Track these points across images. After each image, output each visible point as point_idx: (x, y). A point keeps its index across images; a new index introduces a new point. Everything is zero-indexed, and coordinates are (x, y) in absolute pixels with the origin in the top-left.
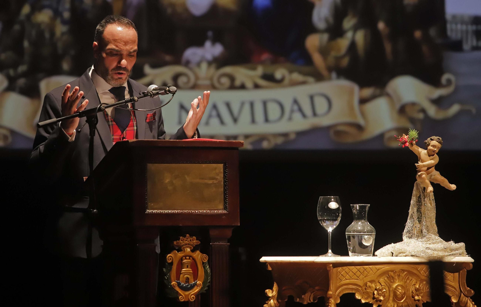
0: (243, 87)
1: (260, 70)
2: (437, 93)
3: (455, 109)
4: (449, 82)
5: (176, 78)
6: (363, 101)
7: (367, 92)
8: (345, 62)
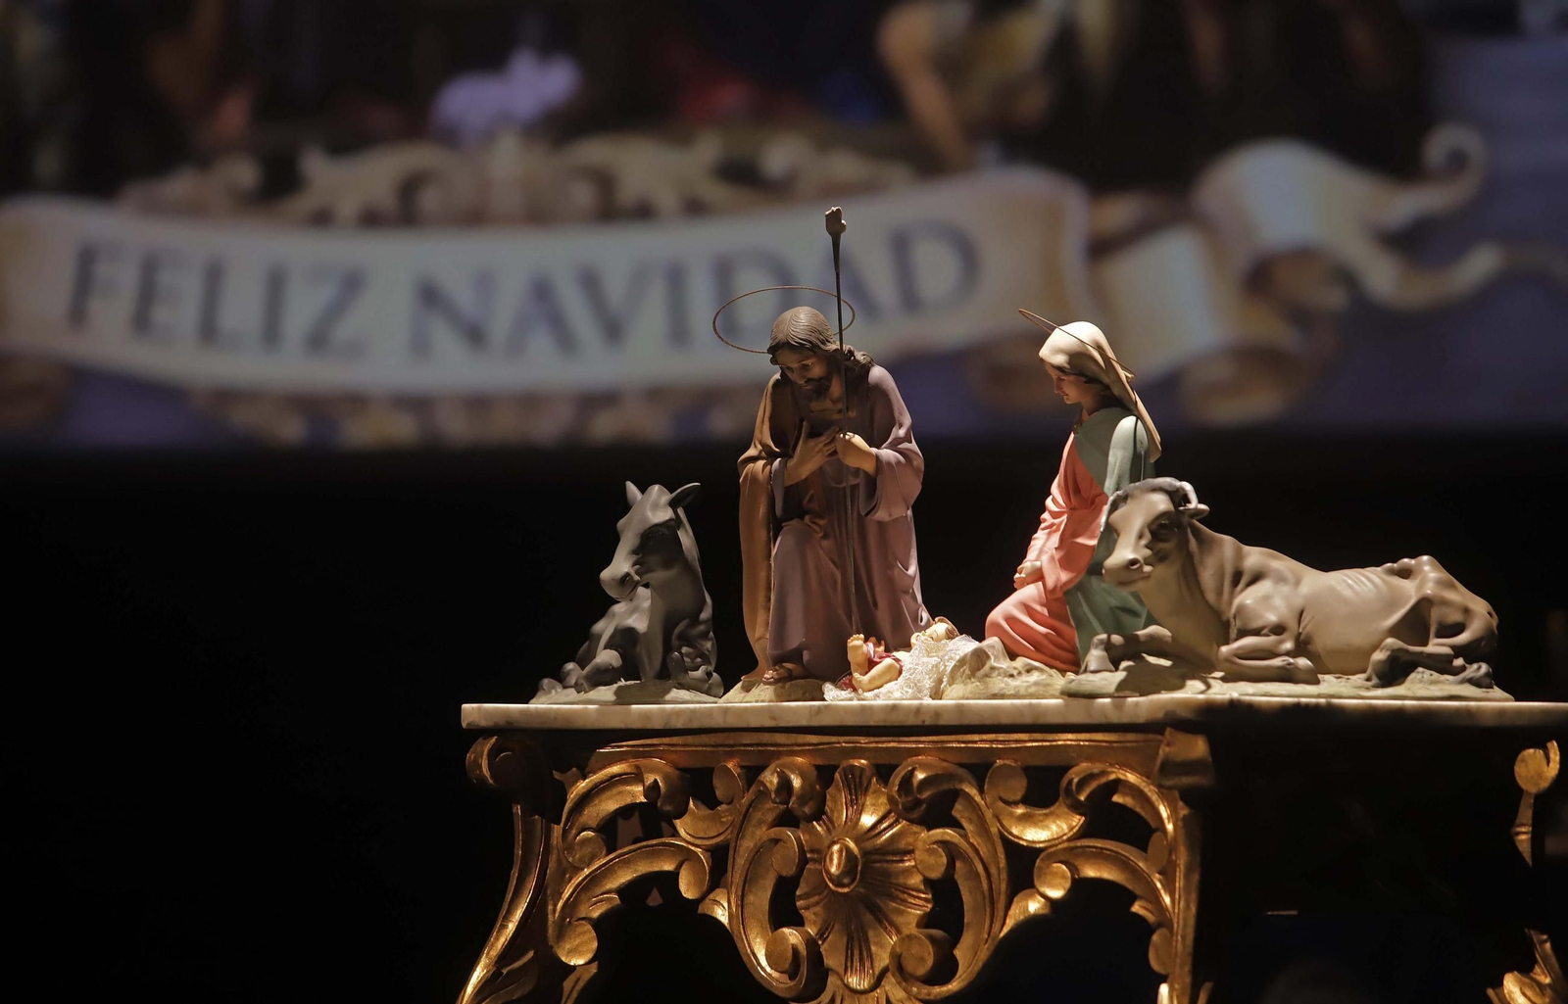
0: (643, 212)
1: (707, 149)
2: (1406, 204)
3: (1480, 264)
4: (1458, 161)
5: (410, 188)
6: (1102, 248)
7: (1120, 212)
8: (1034, 103)
